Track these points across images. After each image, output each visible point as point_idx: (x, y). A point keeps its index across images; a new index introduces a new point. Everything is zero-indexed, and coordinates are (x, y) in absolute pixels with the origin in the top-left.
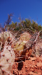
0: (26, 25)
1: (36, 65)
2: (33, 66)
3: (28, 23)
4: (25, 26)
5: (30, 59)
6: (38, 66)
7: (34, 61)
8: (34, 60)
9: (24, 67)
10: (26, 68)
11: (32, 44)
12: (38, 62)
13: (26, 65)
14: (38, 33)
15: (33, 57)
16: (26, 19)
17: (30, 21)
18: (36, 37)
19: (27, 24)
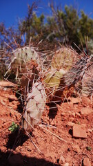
0: (65, 23)
1: (80, 113)
2: (74, 114)
3: (70, 19)
4: (63, 26)
5: (69, 101)
6: (82, 113)
7: (77, 105)
8: (77, 103)
9: (59, 114)
10: (62, 115)
11: (76, 79)
12: (85, 107)
13: (63, 110)
14: (88, 60)
15: (75, 97)
16: (66, 6)
17: (75, 12)
18: (82, 67)
19: (68, 20)
